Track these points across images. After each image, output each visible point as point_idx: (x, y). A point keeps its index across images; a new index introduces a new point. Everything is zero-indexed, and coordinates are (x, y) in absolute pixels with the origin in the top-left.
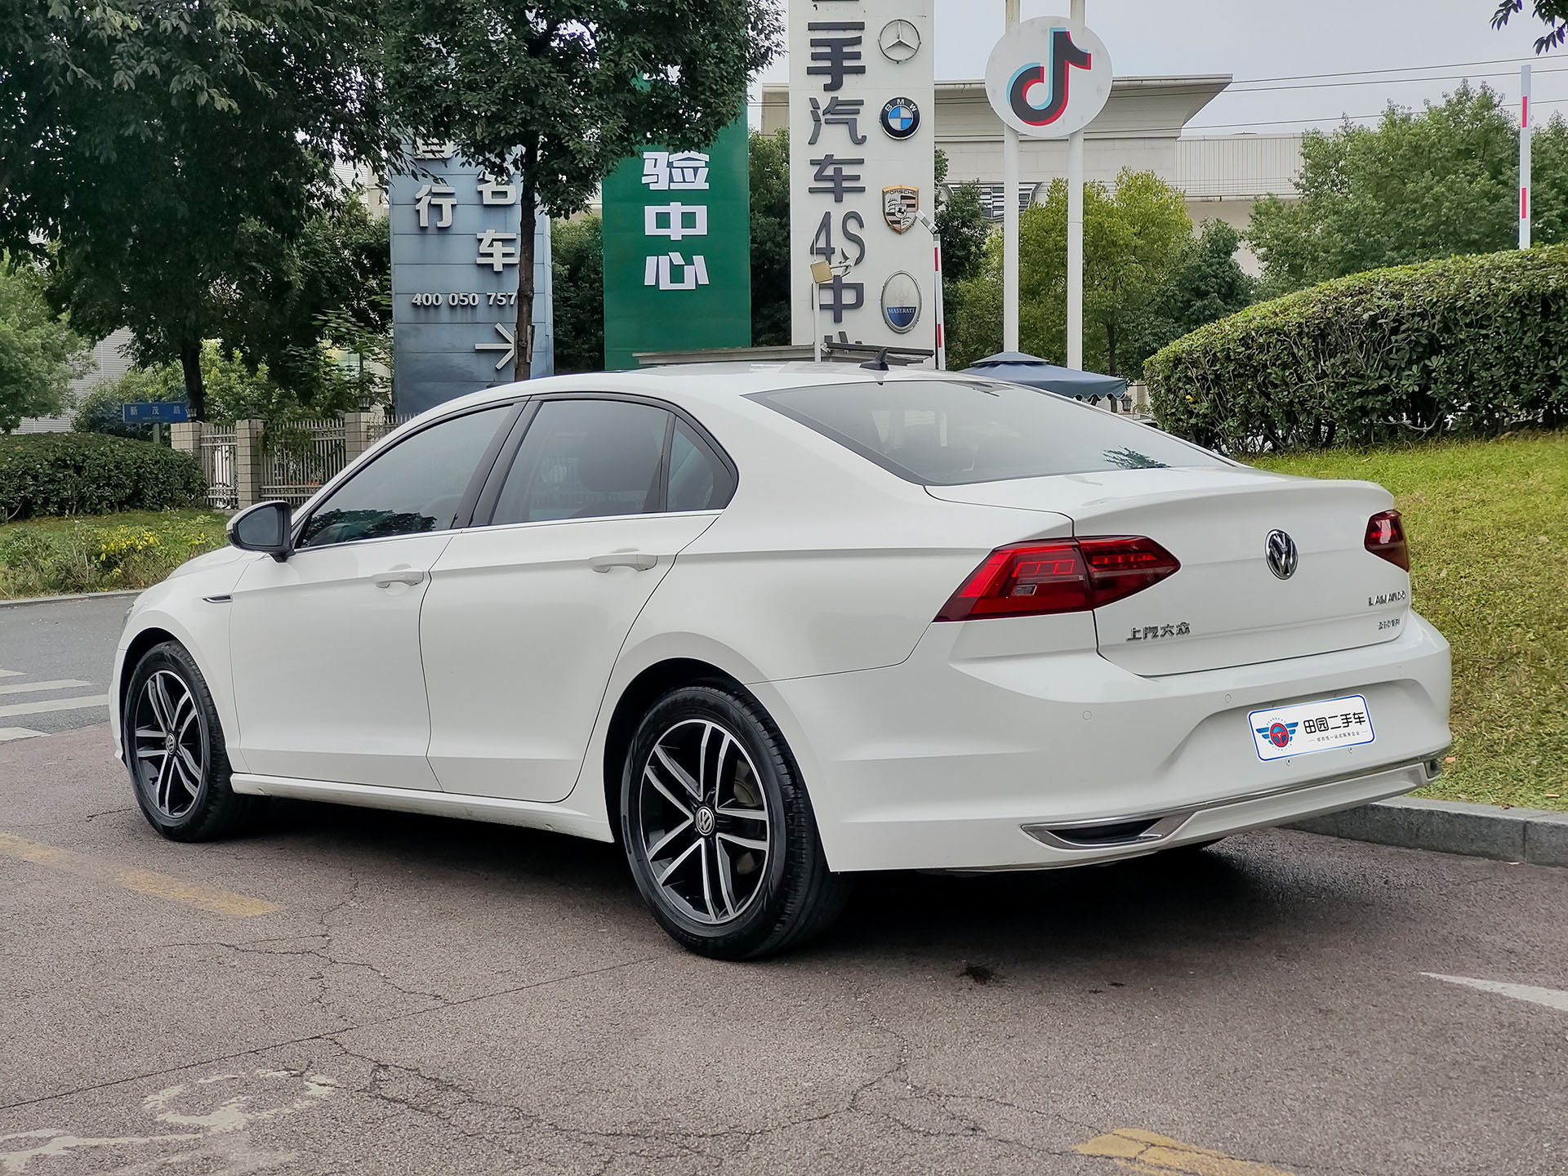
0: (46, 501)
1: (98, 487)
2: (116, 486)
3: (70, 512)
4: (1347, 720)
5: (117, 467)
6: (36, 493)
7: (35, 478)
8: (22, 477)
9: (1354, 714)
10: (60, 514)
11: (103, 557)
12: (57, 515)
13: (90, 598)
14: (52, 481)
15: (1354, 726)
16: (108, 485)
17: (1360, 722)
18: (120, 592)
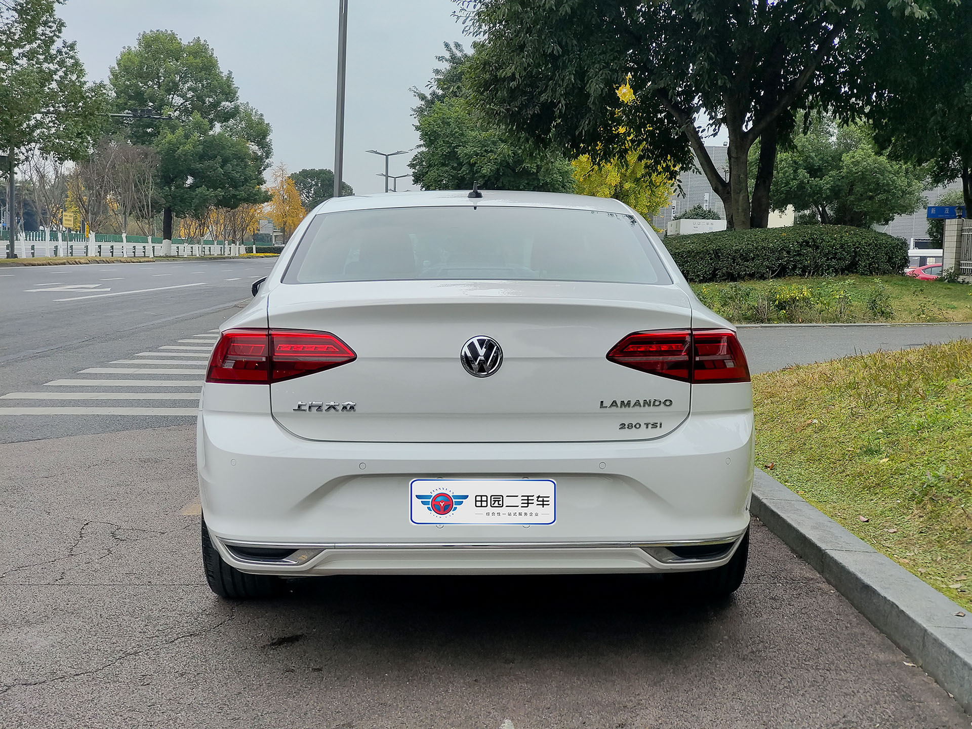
0: (795, 267)
1: (828, 259)
2: (840, 259)
3: (809, 273)
4: (528, 501)
5: (842, 247)
6: (788, 262)
7: (788, 252)
8: (780, 252)
9: (539, 497)
10: (802, 275)
11: (777, 302)
12: (800, 275)
13: (761, 327)
14: (799, 255)
15: (534, 508)
16: (834, 258)
17: (543, 505)
18: (783, 324)
